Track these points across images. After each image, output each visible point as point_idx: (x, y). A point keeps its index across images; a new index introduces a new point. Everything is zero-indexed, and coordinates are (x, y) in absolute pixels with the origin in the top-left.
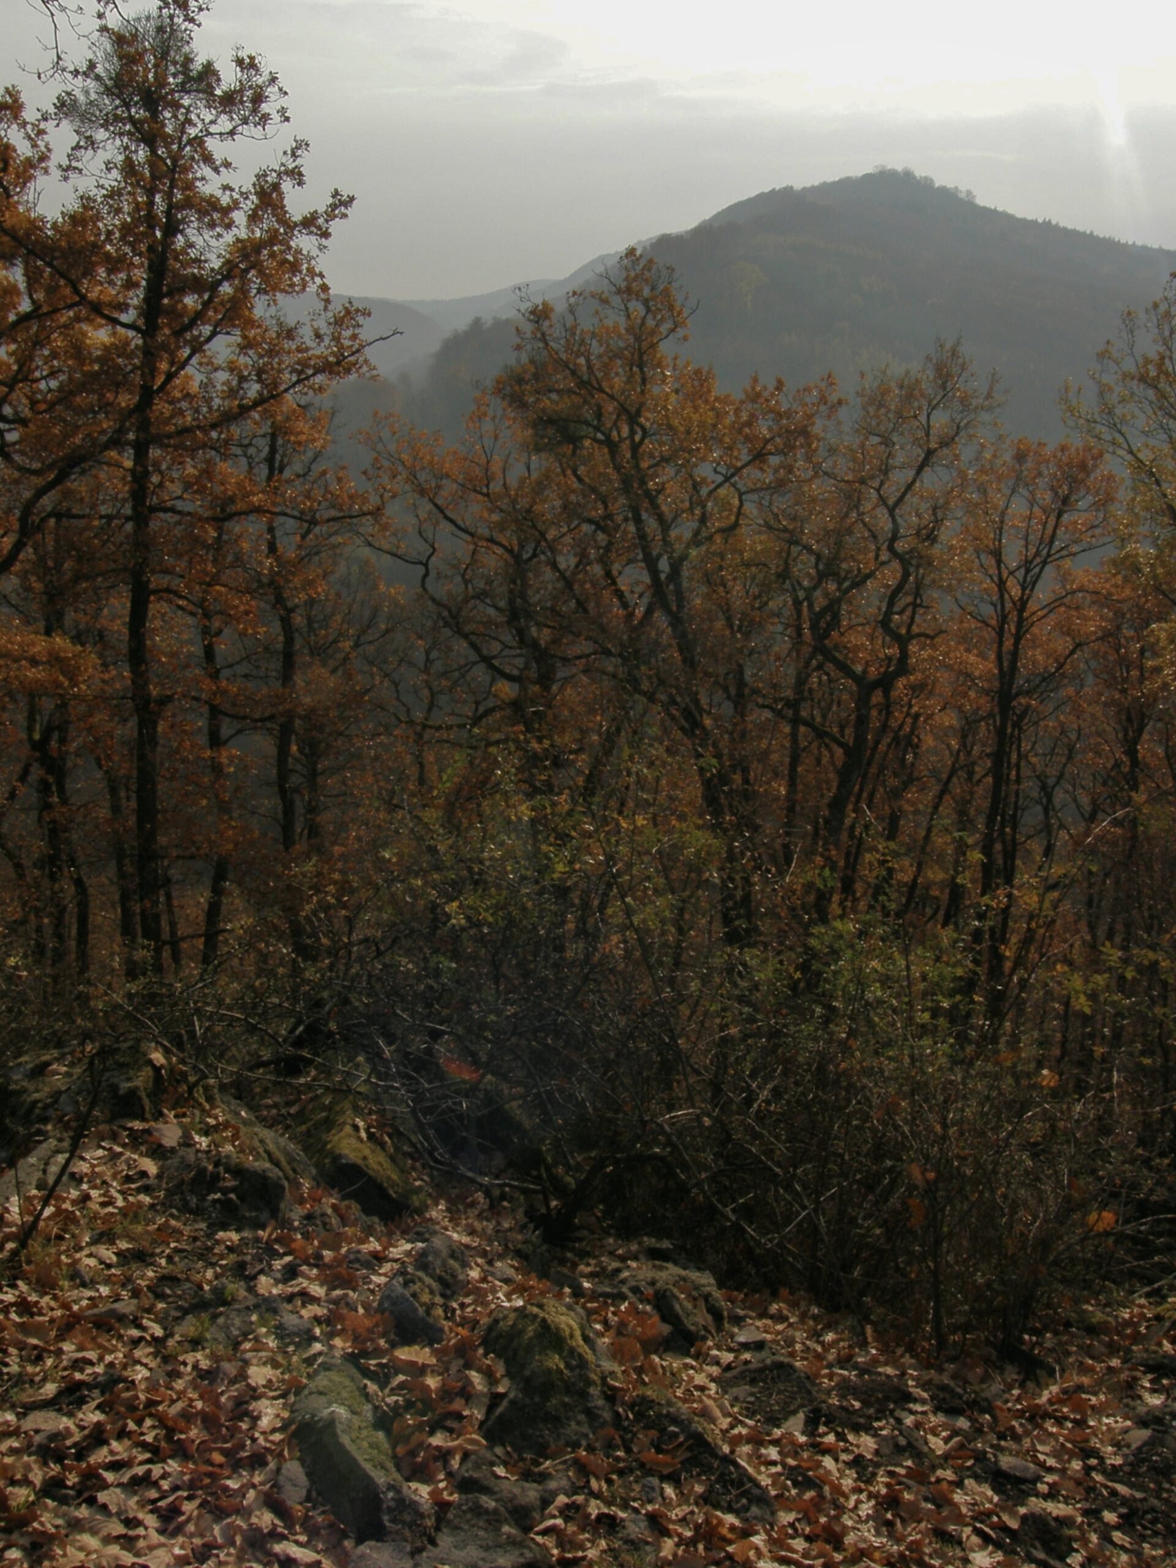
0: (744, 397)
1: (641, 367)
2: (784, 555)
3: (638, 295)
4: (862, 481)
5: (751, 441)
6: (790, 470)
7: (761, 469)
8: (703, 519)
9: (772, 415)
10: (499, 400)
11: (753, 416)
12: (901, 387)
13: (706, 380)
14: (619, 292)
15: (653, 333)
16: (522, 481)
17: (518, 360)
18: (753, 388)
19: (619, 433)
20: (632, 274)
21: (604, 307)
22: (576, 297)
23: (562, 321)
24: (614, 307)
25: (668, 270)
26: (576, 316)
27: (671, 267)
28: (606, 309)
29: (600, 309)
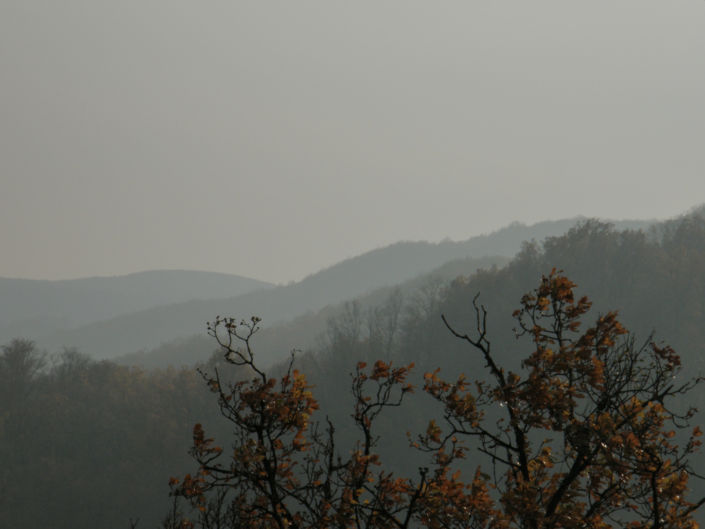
14: (507, 391)
20: (553, 349)
21: (459, 428)
22: (383, 380)
23: (325, 439)
24: (484, 433)
25: (664, 362)
26: (371, 434)
27: (677, 357)
28: (464, 432)
29: (445, 429)
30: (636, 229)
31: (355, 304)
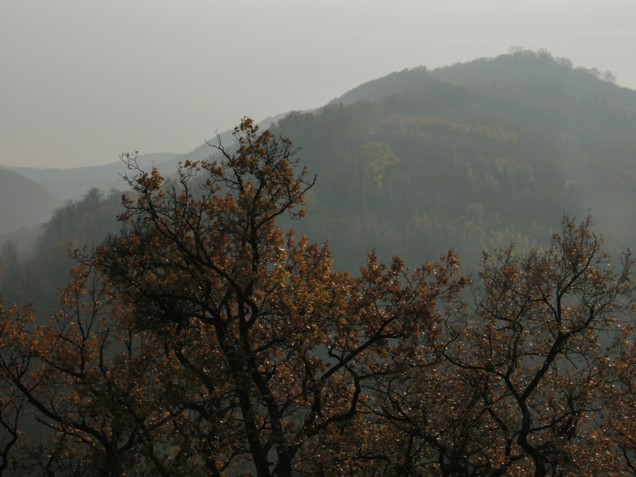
0: (360, 275)
1: (254, 241)
2: (406, 447)
3: (253, 167)
4: (489, 367)
5: (368, 322)
6: (411, 354)
7: (379, 352)
8: (316, 407)
9: (390, 296)
10: (99, 273)
11: (369, 296)
12: (528, 268)
13: (322, 257)
14: (232, 163)
15: (267, 207)
16: (119, 361)
17: (123, 231)
18: (371, 267)
19: (229, 311)
20: (247, 145)
21: (216, 179)
22: (189, 167)
23: (172, 192)
24: (226, 179)
25: (286, 144)
26: (187, 187)
27: (290, 142)
28: (219, 180)
29: (212, 180)
30: (309, 112)
31: (213, 155)
